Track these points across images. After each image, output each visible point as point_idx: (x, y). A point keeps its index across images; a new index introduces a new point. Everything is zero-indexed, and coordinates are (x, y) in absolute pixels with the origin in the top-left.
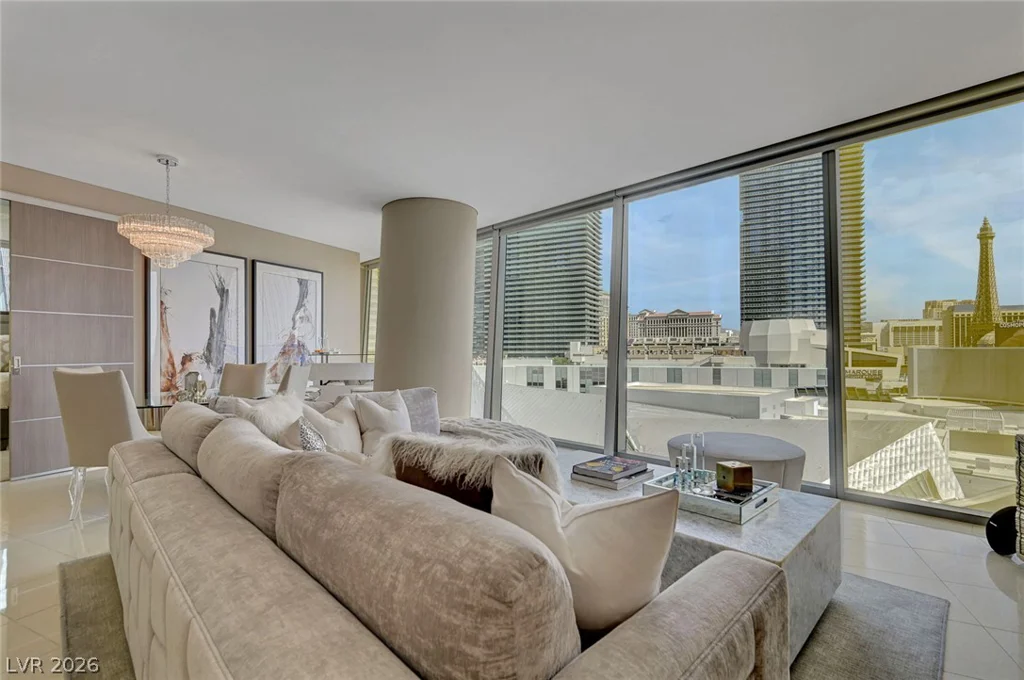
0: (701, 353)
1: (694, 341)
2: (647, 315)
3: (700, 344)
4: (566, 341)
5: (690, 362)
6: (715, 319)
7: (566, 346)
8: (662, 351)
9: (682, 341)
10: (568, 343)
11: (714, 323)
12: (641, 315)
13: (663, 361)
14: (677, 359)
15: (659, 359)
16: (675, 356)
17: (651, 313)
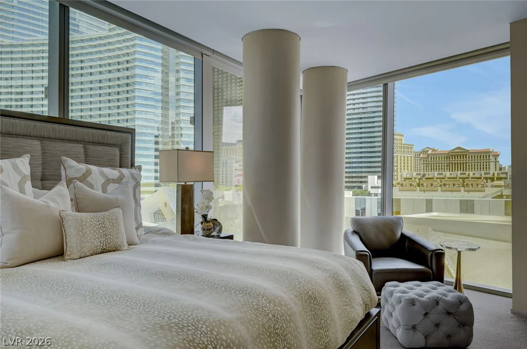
0: (492, 186)
1: (483, 175)
2: (430, 152)
3: (490, 178)
4: (364, 175)
5: (481, 194)
6: (493, 156)
7: (363, 180)
8: (454, 184)
9: (471, 175)
10: (366, 177)
11: (492, 159)
12: (424, 152)
13: (455, 194)
14: (468, 191)
15: (452, 191)
16: (467, 189)
17: (433, 150)
